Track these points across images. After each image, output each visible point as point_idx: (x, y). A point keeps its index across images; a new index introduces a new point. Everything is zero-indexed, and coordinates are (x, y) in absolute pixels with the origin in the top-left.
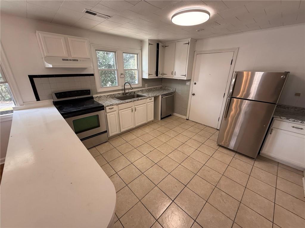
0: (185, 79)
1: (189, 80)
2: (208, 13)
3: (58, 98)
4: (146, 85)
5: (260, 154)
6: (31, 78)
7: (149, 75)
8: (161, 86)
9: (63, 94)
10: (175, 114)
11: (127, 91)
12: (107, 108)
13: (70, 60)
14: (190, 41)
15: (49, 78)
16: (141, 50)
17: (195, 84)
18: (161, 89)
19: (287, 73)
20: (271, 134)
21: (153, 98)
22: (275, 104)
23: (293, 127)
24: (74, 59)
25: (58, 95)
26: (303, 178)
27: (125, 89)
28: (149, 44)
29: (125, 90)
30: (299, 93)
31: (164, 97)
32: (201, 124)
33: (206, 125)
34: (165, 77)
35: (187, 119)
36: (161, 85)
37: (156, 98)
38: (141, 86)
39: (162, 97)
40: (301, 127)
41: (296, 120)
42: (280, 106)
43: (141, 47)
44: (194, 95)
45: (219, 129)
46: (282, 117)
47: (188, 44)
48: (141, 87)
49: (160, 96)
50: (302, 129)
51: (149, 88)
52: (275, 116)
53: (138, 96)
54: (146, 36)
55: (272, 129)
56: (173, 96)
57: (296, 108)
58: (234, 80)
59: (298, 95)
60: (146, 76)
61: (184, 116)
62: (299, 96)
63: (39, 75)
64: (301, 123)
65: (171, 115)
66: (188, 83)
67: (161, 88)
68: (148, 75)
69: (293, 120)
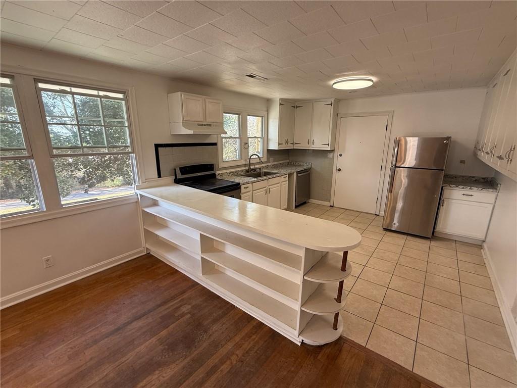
0: (329, 149)
1: (332, 151)
2: (372, 81)
3: (183, 173)
4: (271, 159)
5: (435, 235)
6: (157, 146)
7: (279, 144)
8: (288, 161)
9: (188, 169)
10: (312, 201)
11: (252, 167)
12: (243, 187)
13: (205, 125)
14: (333, 102)
15: (173, 148)
16: (267, 111)
17: (341, 155)
18: (288, 165)
19: (448, 138)
20: (443, 206)
21: (287, 176)
22: (443, 170)
23: (464, 195)
24: (208, 124)
25: (183, 170)
26: (482, 250)
27: (250, 164)
28: (280, 104)
29: (250, 166)
30: (464, 159)
31: (299, 175)
32: (353, 211)
33: (359, 211)
34: (296, 147)
35: (331, 206)
36: (288, 159)
37: (290, 175)
38: (266, 160)
39: (297, 175)
40: (470, 193)
41: (465, 186)
42: (447, 176)
43: (267, 107)
44: (339, 170)
45: (378, 214)
46: (451, 185)
47: (331, 104)
48: (266, 162)
49: (295, 174)
50: (472, 195)
51: (274, 163)
52: (444, 185)
53: (266, 174)
54: (277, 94)
55: (443, 200)
56: (309, 174)
57: (463, 177)
58: (396, 149)
59: (462, 162)
60: (274, 146)
61: (326, 201)
62: (464, 163)
63: (165, 144)
64: (470, 189)
65: (305, 203)
66: (331, 155)
67: (288, 163)
68: (277, 144)
69: (462, 187)
